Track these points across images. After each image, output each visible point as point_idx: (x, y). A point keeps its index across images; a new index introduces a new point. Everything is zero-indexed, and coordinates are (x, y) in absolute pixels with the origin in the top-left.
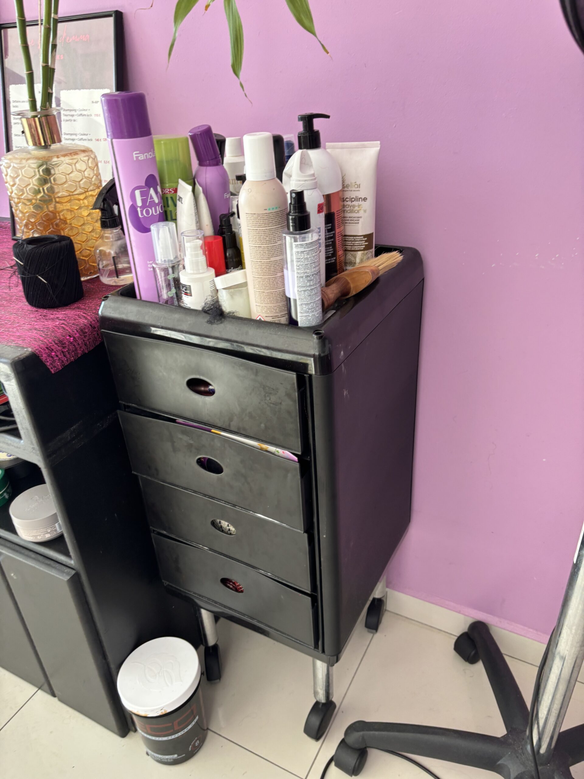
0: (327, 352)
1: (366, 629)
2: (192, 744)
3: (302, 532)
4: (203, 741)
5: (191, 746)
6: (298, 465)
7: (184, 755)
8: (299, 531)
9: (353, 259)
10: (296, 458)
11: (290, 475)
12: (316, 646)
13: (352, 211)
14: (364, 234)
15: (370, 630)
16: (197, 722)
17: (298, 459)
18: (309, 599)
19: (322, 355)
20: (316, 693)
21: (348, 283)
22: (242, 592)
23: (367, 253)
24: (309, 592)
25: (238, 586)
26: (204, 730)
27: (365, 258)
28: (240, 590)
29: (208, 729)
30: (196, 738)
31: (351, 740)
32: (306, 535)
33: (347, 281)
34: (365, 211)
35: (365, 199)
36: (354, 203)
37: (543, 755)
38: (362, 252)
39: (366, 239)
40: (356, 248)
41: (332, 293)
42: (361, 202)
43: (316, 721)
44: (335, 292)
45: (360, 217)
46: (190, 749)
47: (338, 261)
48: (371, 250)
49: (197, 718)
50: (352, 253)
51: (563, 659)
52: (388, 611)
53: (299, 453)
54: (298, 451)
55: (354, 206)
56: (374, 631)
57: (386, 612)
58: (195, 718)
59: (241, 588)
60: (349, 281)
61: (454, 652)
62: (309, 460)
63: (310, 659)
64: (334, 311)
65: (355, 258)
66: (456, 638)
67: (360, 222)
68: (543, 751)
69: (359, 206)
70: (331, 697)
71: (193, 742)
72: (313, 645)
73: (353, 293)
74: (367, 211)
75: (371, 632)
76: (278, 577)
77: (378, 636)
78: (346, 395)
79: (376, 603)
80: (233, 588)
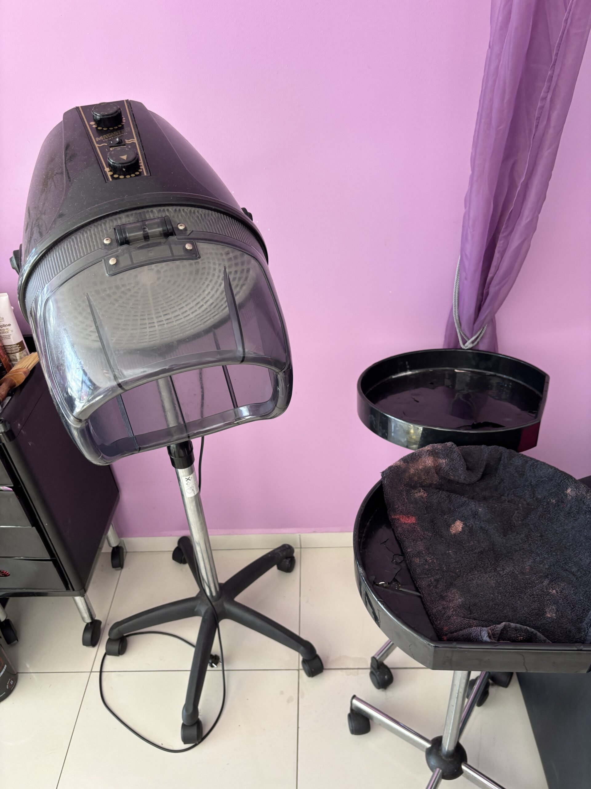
0: (8, 429)
1: (114, 569)
2: (8, 684)
3: (31, 527)
4: (16, 680)
5: (7, 686)
6: (13, 492)
7: (5, 693)
8: (29, 527)
9: (14, 358)
10: (11, 489)
11: (11, 499)
12: (67, 588)
13: (3, 333)
14: (16, 343)
15: (117, 569)
16: (6, 670)
17: (13, 489)
18: (51, 562)
19: (6, 431)
20: (83, 619)
21: (12, 380)
22: (9, 575)
23: (22, 353)
24: (49, 558)
25: (6, 573)
26: (15, 675)
27: (22, 356)
28: (8, 575)
29: (18, 673)
30: (10, 679)
31: (112, 637)
32: (34, 528)
33: (11, 379)
34: (12, 331)
35: (9, 325)
36: (3, 328)
37: (215, 596)
38: (19, 353)
39: (19, 345)
40: (14, 351)
41: (3, 392)
42: (7, 327)
43: (89, 636)
44: (5, 389)
45: (11, 335)
46: (7, 687)
47: (4, 364)
48: (25, 350)
49: (6, 666)
50: (13, 354)
51: (199, 544)
52: (129, 552)
53: (12, 486)
54: (11, 485)
55: (4, 330)
56: (120, 568)
57: (128, 553)
58: (3, 667)
59: (8, 573)
60: (13, 379)
61: (174, 562)
62: (20, 486)
63: (71, 598)
64: (10, 397)
65: (16, 357)
66: (172, 553)
67: (11, 337)
68: (214, 594)
69: (7, 329)
70: (94, 617)
71: (8, 682)
72: (65, 588)
73: (18, 385)
74: (14, 331)
75: (118, 570)
76: (28, 557)
77: (124, 570)
78: (31, 444)
79: (115, 550)
80: (3, 576)
